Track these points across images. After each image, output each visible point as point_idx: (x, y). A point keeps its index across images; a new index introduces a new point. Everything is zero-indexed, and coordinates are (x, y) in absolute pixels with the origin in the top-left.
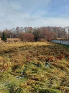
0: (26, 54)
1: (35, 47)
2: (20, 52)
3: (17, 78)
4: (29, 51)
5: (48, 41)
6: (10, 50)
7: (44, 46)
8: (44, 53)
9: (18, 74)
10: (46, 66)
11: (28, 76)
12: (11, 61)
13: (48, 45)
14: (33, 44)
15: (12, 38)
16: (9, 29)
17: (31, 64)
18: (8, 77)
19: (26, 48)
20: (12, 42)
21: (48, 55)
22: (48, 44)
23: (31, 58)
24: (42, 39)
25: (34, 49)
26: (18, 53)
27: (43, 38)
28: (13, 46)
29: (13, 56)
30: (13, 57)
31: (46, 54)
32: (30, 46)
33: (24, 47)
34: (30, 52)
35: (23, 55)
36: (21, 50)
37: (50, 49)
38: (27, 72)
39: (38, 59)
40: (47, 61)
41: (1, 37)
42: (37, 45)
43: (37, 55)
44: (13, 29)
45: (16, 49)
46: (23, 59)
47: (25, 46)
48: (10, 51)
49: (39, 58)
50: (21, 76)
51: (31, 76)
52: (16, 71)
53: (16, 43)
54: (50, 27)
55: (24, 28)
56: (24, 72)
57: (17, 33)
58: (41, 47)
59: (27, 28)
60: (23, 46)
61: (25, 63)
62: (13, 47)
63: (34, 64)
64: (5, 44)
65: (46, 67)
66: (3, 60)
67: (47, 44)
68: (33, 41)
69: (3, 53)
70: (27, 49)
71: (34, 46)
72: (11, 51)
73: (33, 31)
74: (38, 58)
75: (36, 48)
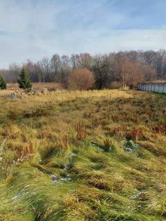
0: (77, 120)
1: (97, 104)
2: (62, 115)
3: (53, 179)
4: (83, 112)
5: (131, 87)
6: (38, 110)
7: (121, 101)
8: (120, 116)
9: (56, 169)
10: (128, 151)
11: (82, 177)
12: (39, 137)
13: (130, 98)
14: (93, 95)
15: (42, 81)
16: (34, 62)
17: (88, 145)
18: (31, 177)
19: (76, 105)
20: (42, 92)
21: (131, 123)
22: (131, 96)
23: (88, 131)
24: (115, 83)
25: (96, 109)
26: (57, 117)
27: (118, 80)
28: (46, 100)
29: (45, 124)
30: (44, 127)
31: (128, 120)
32: (86, 101)
33: (71, 103)
34: (85, 116)
35: (68, 122)
36: (63, 111)
37: (136, 108)
38: (78, 166)
39: (106, 134)
40: (129, 138)
41: (19, 82)
42: (102, 97)
43: (104, 124)
44: (45, 60)
45: (51, 108)
46: (69, 133)
47: (73, 101)
48: (38, 113)
49: (108, 129)
50: (64, 176)
51: (89, 177)
52: (51, 163)
53: (53, 93)
54: (135, 52)
55: (70, 56)
56: (71, 166)
57: (53, 70)
58: (112, 102)
59: (77, 57)
60: (69, 102)
61: (73, 141)
62: (46, 103)
63: (97, 145)
64: (26, 95)
65: (127, 155)
66: (22, 135)
67: (127, 96)
68: (92, 89)
69: (21, 116)
70: (78, 108)
71: (96, 100)
72: (40, 113)
73: (92, 64)
74: (105, 129)
75: (100, 106)
